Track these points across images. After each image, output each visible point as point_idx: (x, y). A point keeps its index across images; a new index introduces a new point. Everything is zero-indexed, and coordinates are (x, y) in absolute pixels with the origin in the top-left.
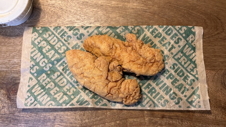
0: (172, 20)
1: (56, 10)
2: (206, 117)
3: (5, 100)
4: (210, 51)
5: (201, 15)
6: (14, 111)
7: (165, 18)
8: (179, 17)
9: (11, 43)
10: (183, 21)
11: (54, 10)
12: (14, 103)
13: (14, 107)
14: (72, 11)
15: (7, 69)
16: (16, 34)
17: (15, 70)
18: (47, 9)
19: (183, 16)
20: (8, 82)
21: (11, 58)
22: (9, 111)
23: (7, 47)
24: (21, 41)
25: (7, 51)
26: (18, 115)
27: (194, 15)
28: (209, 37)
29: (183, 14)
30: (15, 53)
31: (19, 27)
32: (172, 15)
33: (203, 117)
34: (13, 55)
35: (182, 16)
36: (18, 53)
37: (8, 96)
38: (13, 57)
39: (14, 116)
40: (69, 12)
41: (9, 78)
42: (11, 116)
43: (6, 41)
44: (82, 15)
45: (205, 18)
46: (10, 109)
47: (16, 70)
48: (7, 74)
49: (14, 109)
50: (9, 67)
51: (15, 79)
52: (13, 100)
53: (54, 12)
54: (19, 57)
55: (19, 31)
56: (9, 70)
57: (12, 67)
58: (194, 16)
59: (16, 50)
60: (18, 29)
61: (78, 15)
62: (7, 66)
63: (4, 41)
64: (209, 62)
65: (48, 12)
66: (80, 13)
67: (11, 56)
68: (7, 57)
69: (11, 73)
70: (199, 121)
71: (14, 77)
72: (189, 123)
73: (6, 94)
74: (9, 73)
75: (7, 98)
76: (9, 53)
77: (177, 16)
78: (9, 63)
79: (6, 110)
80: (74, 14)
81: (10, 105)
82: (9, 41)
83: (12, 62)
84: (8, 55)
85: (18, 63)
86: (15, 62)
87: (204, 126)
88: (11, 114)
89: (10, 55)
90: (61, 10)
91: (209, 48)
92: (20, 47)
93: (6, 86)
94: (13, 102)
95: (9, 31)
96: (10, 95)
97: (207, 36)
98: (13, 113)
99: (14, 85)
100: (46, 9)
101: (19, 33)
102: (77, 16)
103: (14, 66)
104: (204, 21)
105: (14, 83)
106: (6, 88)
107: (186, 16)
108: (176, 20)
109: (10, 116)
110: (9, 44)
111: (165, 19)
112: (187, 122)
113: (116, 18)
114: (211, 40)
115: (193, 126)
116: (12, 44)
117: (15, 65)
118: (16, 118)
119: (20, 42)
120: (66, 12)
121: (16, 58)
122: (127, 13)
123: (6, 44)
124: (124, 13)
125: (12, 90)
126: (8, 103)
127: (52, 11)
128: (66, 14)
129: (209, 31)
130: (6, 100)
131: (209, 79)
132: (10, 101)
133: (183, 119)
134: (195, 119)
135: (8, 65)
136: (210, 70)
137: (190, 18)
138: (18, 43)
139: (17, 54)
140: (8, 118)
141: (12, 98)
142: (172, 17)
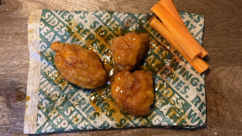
0: (193, 9)
1: (59, 3)
2: (239, 121)
3: (4, 109)
4: (240, 43)
5: (228, 2)
6: (15, 121)
7: (185, 7)
8: (202, 5)
9: (10, 42)
10: (207, 9)
11: (57, 3)
12: (15, 112)
13: (15, 116)
14: (78, 3)
15: (5, 72)
16: (15, 32)
17: (14, 73)
18: (49, 2)
19: (207, 4)
20: (8, 87)
21: (10, 60)
22: (10, 121)
23: (5, 47)
24: (20, 40)
25: (5, 52)
26: (20, 125)
27: (220, 2)
28: (239, 27)
29: (207, 2)
30: (14, 53)
31: (18, 24)
32: (194, 3)
33: (235, 121)
34: (12, 56)
35: (205, 4)
36: (18, 53)
37: (7, 104)
38: (12, 59)
39: (15, 126)
40: (74, 4)
41: (8, 83)
42: (12, 127)
43: (4, 40)
44: (89, 8)
45: (233, 6)
46: (11, 119)
47: (16, 73)
48: (6, 78)
49: (15, 118)
50: (8, 71)
51: (15, 84)
52: (13, 108)
53: (57, 5)
54: (19, 58)
55: (19, 28)
56: (8, 73)
57: (11, 70)
58: (219, 4)
59: (15, 50)
60: (17, 26)
61: (85, 8)
62: (5, 69)
63: (2, 40)
64: (239, 56)
65: (50, 6)
66: (87, 5)
67: (10, 57)
68: (5, 58)
69: (11, 77)
70: (231, 126)
71: (14, 82)
72: (219, 129)
73: (6, 102)
74: (8, 77)
75: (7, 106)
76: (7, 54)
77: (199, 4)
78: (7, 66)
79: (6, 120)
80: (81, 7)
81: (10, 114)
82: (7, 40)
83: (10, 64)
84: (6, 57)
85: (18, 65)
86: (15, 64)
87: (236, 131)
88: (11, 125)
89: (8, 56)
90: (66, 2)
91: (238, 40)
92: (20, 47)
93: (5, 92)
94: (13, 110)
95: (7, 29)
96: (9, 102)
97: (236, 26)
98: (14, 124)
99: (14, 91)
100: (47, 3)
101: (19, 30)
102: (83, 9)
103: (13, 69)
104: (231, 9)
105: (14, 88)
106: (5, 95)
107: (210, 3)
108: (198, 9)
109: (10, 127)
110: (8, 43)
111: (186, 9)
112: (217, 128)
113: (128, 9)
114: (241, 31)
115: (224, 132)
116: (10, 44)
117: (15, 67)
118: (18, 129)
119: (19, 42)
120: (71, 5)
121: (16, 60)
122: (141, 3)
123: (4, 44)
124: (138, 3)
125: (12, 97)
126: (8, 112)
127: (55, 4)
128: (71, 7)
129: (238, 20)
130: (6, 108)
131: (241, 76)
132: (10, 110)
133: (212, 125)
134: (226, 124)
135: (7, 68)
136: (241, 66)
137: (215, 6)
138: (17, 43)
139: (16, 55)
140: (8, 129)
141: (12, 106)
142: (194, 5)
